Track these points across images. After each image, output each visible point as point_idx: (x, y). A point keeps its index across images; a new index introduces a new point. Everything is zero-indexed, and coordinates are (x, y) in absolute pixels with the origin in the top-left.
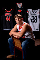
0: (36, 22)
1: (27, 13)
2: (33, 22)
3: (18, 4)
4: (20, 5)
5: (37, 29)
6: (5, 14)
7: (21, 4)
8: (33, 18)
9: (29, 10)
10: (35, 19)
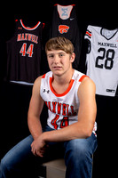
0: (110, 68)
1: (86, 37)
2: (101, 67)
3: (60, 8)
4: (65, 12)
5: (110, 91)
6: (19, 35)
7: (70, 8)
8: (101, 54)
9: (90, 28)
10: (108, 59)
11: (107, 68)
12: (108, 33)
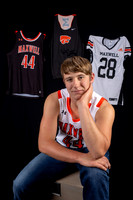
0: (112, 77)
1: (88, 47)
2: (103, 76)
3: (60, 18)
4: (66, 22)
5: (113, 99)
6: (20, 47)
7: (71, 17)
8: (103, 64)
9: (91, 38)
10: (110, 68)
11: (109, 77)
12: (110, 43)
